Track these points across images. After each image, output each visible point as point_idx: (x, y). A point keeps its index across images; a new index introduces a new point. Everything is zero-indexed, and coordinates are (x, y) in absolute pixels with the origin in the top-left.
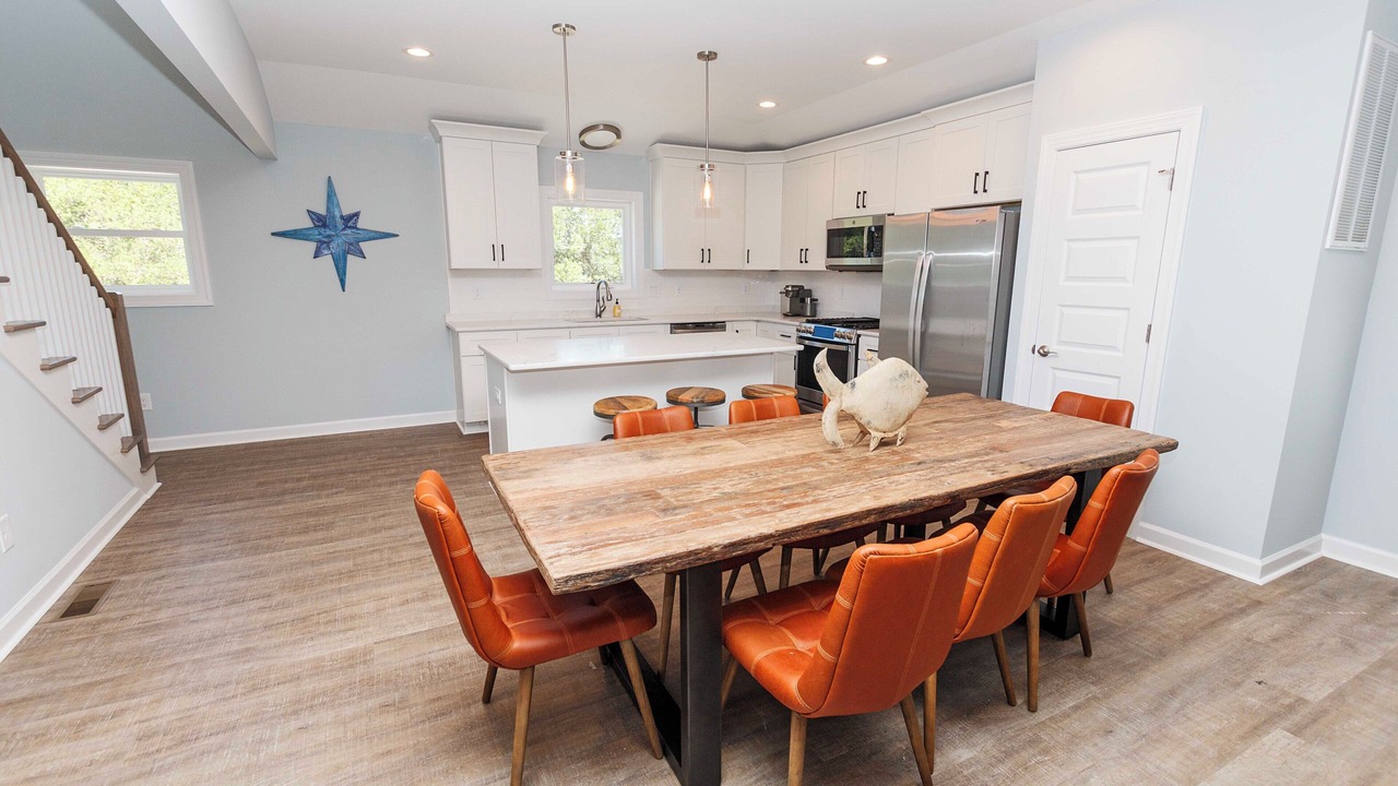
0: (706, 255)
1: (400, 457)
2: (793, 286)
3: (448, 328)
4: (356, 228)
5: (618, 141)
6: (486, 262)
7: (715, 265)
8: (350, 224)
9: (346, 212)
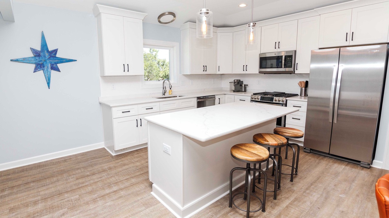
0: (205, 68)
1: (88, 176)
2: (237, 80)
3: (100, 103)
4: (56, 57)
5: (174, 18)
6: (120, 72)
7: (208, 72)
8: (52, 55)
9: (50, 49)
